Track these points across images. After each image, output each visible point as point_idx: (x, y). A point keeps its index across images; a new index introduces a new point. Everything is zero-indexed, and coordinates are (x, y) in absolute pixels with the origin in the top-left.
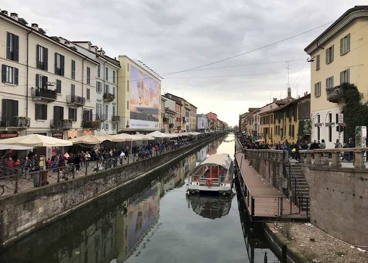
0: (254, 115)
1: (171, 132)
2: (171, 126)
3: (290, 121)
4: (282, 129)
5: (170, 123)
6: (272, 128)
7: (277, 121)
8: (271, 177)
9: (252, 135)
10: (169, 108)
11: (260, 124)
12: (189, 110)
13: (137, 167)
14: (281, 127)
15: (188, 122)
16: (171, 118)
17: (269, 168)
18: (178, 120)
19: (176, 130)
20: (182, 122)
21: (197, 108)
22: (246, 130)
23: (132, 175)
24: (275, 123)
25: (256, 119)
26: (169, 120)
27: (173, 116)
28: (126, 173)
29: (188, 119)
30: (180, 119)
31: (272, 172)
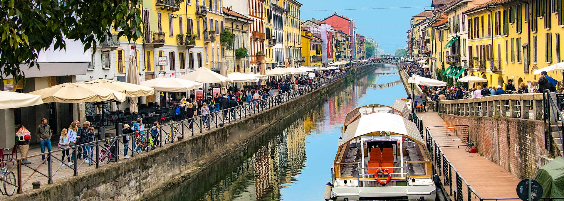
0: (451, 16)
1: (242, 69)
2: (240, 54)
3: (548, 24)
4: (528, 47)
5: (236, 47)
6: (499, 45)
7: (512, 28)
8: (512, 159)
9: (447, 66)
10: (234, 9)
11: (466, 37)
12: (282, 11)
13: (181, 154)
14: (524, 41)
15: (281, 41)
16: (240, 34)
17: (508, 138)
18: (257, 37)
19: (252, 63)
20: (266, 42)
21: (300, 5)
22: (428, 54)
23: (171, 174)
24: (506, 32)
25: (456, 25)
26: (236, 39)
27: (245, 29)
28: (159, 168)
29: (280, 35)
30: (261, 35)
31: (517, 147)
